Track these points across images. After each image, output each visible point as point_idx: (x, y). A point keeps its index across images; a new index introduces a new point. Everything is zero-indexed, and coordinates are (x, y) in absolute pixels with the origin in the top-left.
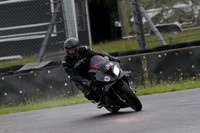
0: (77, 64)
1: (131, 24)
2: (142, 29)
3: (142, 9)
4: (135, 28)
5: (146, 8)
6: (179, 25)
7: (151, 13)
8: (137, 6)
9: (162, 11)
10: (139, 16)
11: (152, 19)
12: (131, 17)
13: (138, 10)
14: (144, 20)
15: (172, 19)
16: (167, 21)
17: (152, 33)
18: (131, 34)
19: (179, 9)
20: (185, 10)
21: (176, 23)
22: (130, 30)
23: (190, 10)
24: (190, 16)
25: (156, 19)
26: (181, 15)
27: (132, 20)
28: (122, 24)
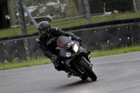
0: (49, 42)
1: (17, 17)
2: (24, 21)
3: (24, 7)
4: (20, 20)
5: (27, 6)
6: (50, 17)
7: (31, 9)
8: (21, 4)
9: (38, 8)
10: (22, 11)
11: (32, 13)
12: (16, 12)
13: (22, 8)
14: (26, 15)
15: (46, 13)
16: (42, 14)
17: (32, 23)
18: (17, 24)
19: (51, 6)
20: (55, 7)
21: (48, 16)
22: (16, 21)
23: (58, 7)
24: (58, 11)
25: (34, 13)
26: (52, 10)
27: (18, 14)
28: (11, 17)
